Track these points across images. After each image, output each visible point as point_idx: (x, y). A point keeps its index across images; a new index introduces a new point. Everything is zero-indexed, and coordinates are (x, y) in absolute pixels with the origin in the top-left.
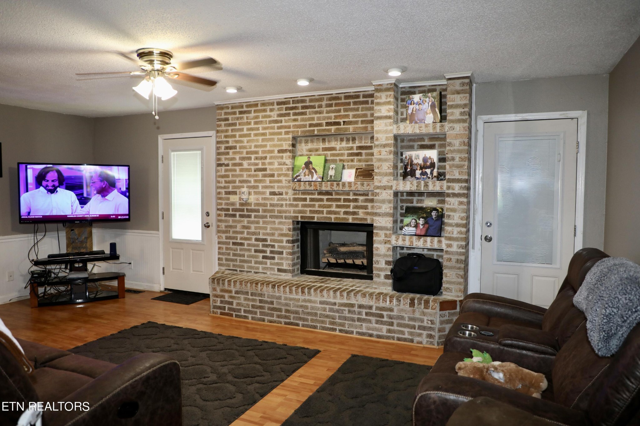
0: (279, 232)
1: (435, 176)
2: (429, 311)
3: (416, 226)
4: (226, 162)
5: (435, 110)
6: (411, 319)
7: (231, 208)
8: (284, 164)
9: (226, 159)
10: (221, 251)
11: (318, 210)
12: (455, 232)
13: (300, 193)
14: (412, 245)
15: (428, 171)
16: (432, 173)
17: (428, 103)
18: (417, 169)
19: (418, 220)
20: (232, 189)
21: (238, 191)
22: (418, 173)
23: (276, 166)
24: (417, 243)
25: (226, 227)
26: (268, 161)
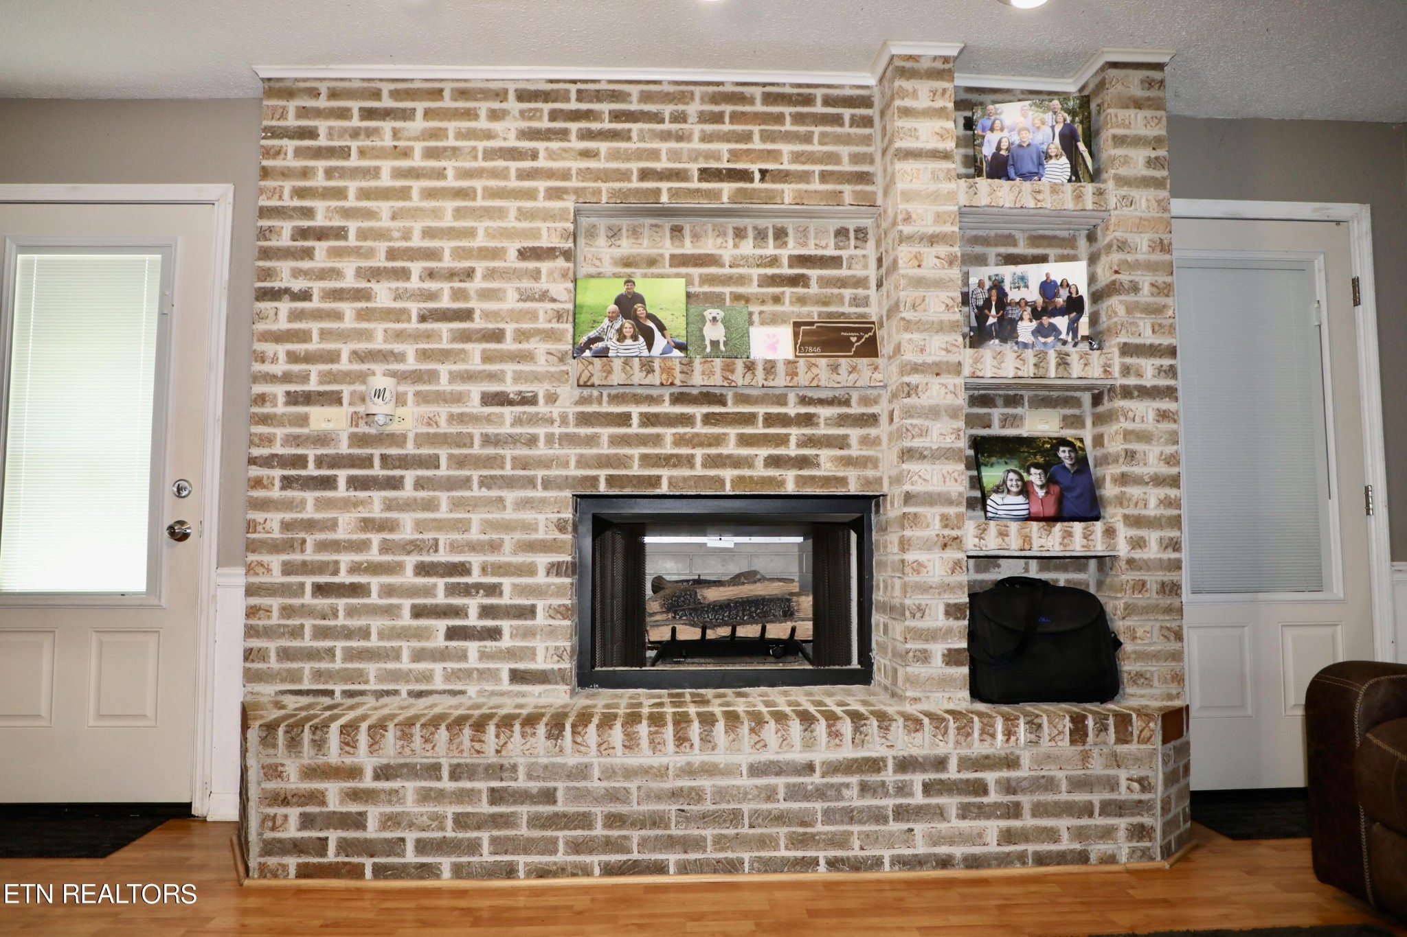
0: (519, 536)
1: (1084, 338)
2: (1133, 747)
3: (1025, 490)
4: (298, 285)
5: (1077, 147)
6: (1078, 784)
7: (311, 453)
8: (544, 296)
9: (296, 273)
10: (261, 623)
11: (672, 456)
12: (1153, 502)
13: (605, 398)
14: (1027, 547)
15: (1061, 322)
16: (1073, 329)
17: (1053, 127)
18: (1021, 319)
19: (1025, 475)
20: (321, 383)
21: (346, 390)
22: (1026, 329)
23: (511, 302)
24: (1042, 541)
25: (286, 526)
26: (477, 284)
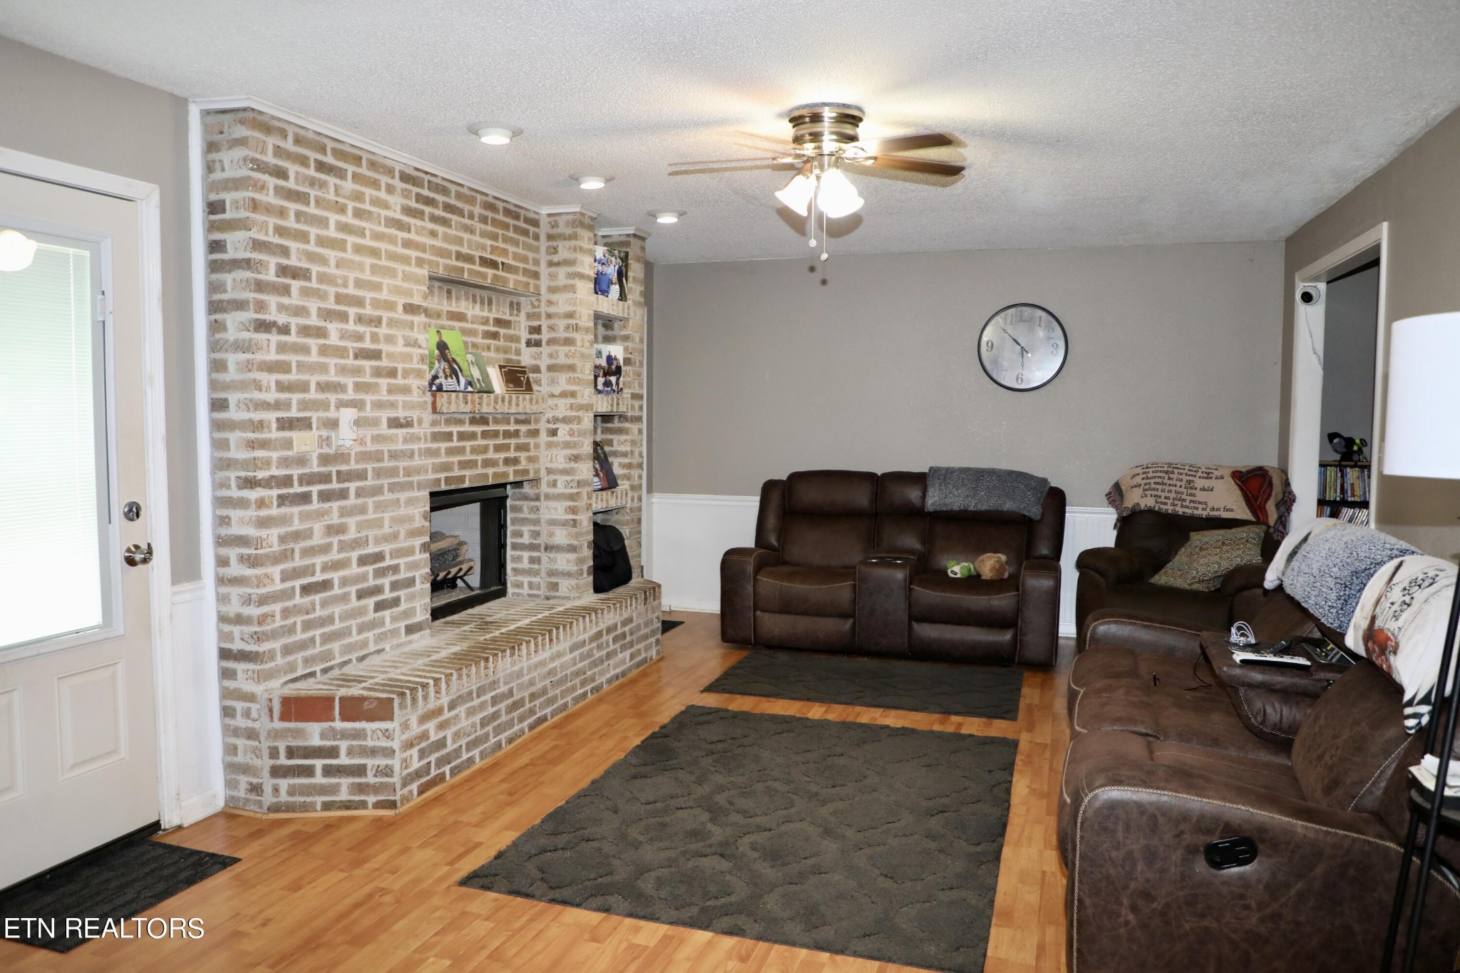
0: (407, 526)
1: (621, 389)
2: (656, 602)
4: (281, 319)
5: (622, 279)
7: (296, 472)
8: (415, 344)
9: (282, 308)
10: (269, 628)
11: (470, 461)
15: (613, 379)
16: (617, 383)
17: (616, 266)
18: (599, 376)
20: (299, 410)
21: (315, 416)
22: (600, 382)
23: (399, 348)
25: (282, 539)
26: (383, 331)
